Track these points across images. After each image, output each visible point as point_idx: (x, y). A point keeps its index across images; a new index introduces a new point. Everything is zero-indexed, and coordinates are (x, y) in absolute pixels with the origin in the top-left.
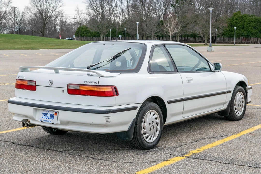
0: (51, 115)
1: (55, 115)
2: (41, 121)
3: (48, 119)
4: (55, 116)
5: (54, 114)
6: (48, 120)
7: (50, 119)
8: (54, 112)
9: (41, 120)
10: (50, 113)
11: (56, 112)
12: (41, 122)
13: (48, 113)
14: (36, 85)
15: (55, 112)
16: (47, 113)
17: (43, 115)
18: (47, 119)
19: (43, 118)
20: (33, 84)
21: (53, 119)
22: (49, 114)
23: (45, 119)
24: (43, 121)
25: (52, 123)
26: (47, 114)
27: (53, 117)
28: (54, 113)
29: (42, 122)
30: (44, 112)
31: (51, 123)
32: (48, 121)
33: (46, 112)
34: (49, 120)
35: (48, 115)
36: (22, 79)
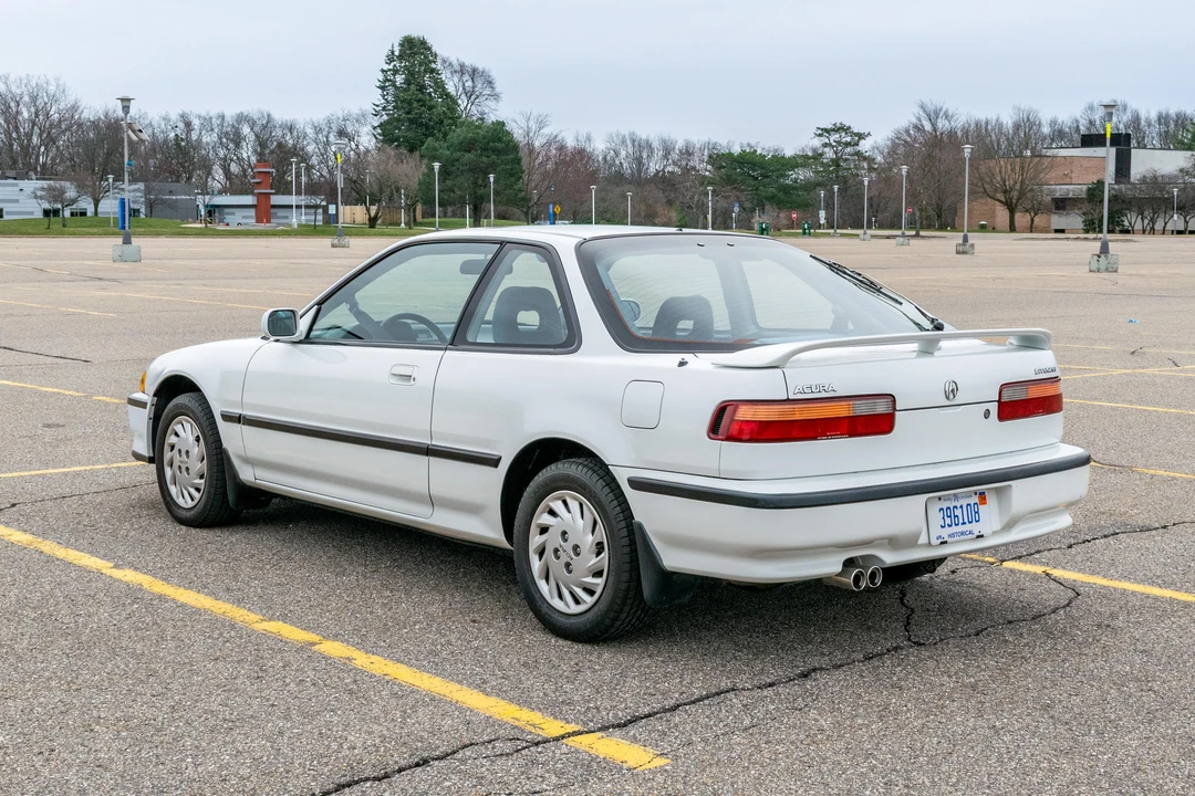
0: (969, 507)
1: (981, 504)
2: (941, 540)
3: (962, 524)
4: (982, 508)
5: (976, 504)
6: (964, 528)
7: (969, 522)
8: (975, 494)
9: (941, 537)
10: (964, 504)
11: (984, 495)
12: (942, 543)
13: (959, 505)
14: (894, 410)
15: (980, 495)
16: (954, 504)
17: (944, 518)
18: (960, 528)
19: (944, 527)
20: (881, 408)
22: (961, 507)
23: (953, 529)
24: (947, 538)
25: (978, 537)
26: (954, 507)
27: (975, 513)
28: (975, 499)
29: (946, 542)
30: (945, 505)
31: (974, 536)
32: (962, 533)
33: (949, 504)
34: (967, 527)
35: (958, 512)
36: (824, 395)
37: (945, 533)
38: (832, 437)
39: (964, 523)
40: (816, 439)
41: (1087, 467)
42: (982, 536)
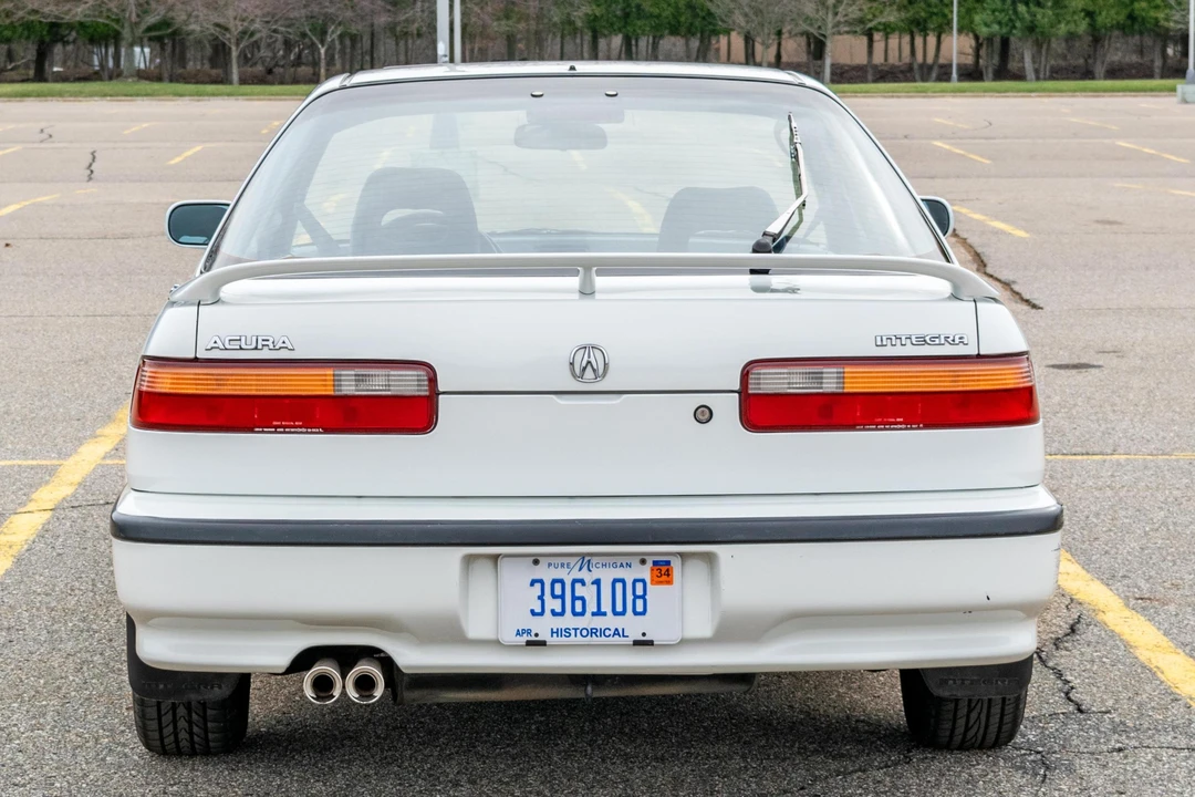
0: (619, 586)
1: (653, 582)
2: (526, 638)
3: (594, 614)
4: (654, 592)
5: (643, 581)
6: (599, 622)
7: (615, 613)
8: (643, 562)
9: (529, 632)
10: (607, 576)
11: (668, 563)
12: (529, 643)
13: (589, 578)
14: (434, 393)
15: (655, 563)
16: (576, 574)
17: (541, 598)
18: (587, 621)
19: (542, 613)
20: (408, 384)
21: (644, 613)
22: (597, 582)
23: (569, 621)
24: (545, 636)
25: (637, 643)
26: (574, 582)
27: (643, 597)
28: (645, 572)
29: (543, 643)
30: (547, 574)
31: (629, 641)
32: (593, 632)
33: (561, 573)
34: (609, 622)
35: (588, 592)
36: (265, 354)
37: (543, 627)
38: (285, 429)
39: (599, 613)
40: (250, 430)
41: (1053, 539)
42: (650, 643)
